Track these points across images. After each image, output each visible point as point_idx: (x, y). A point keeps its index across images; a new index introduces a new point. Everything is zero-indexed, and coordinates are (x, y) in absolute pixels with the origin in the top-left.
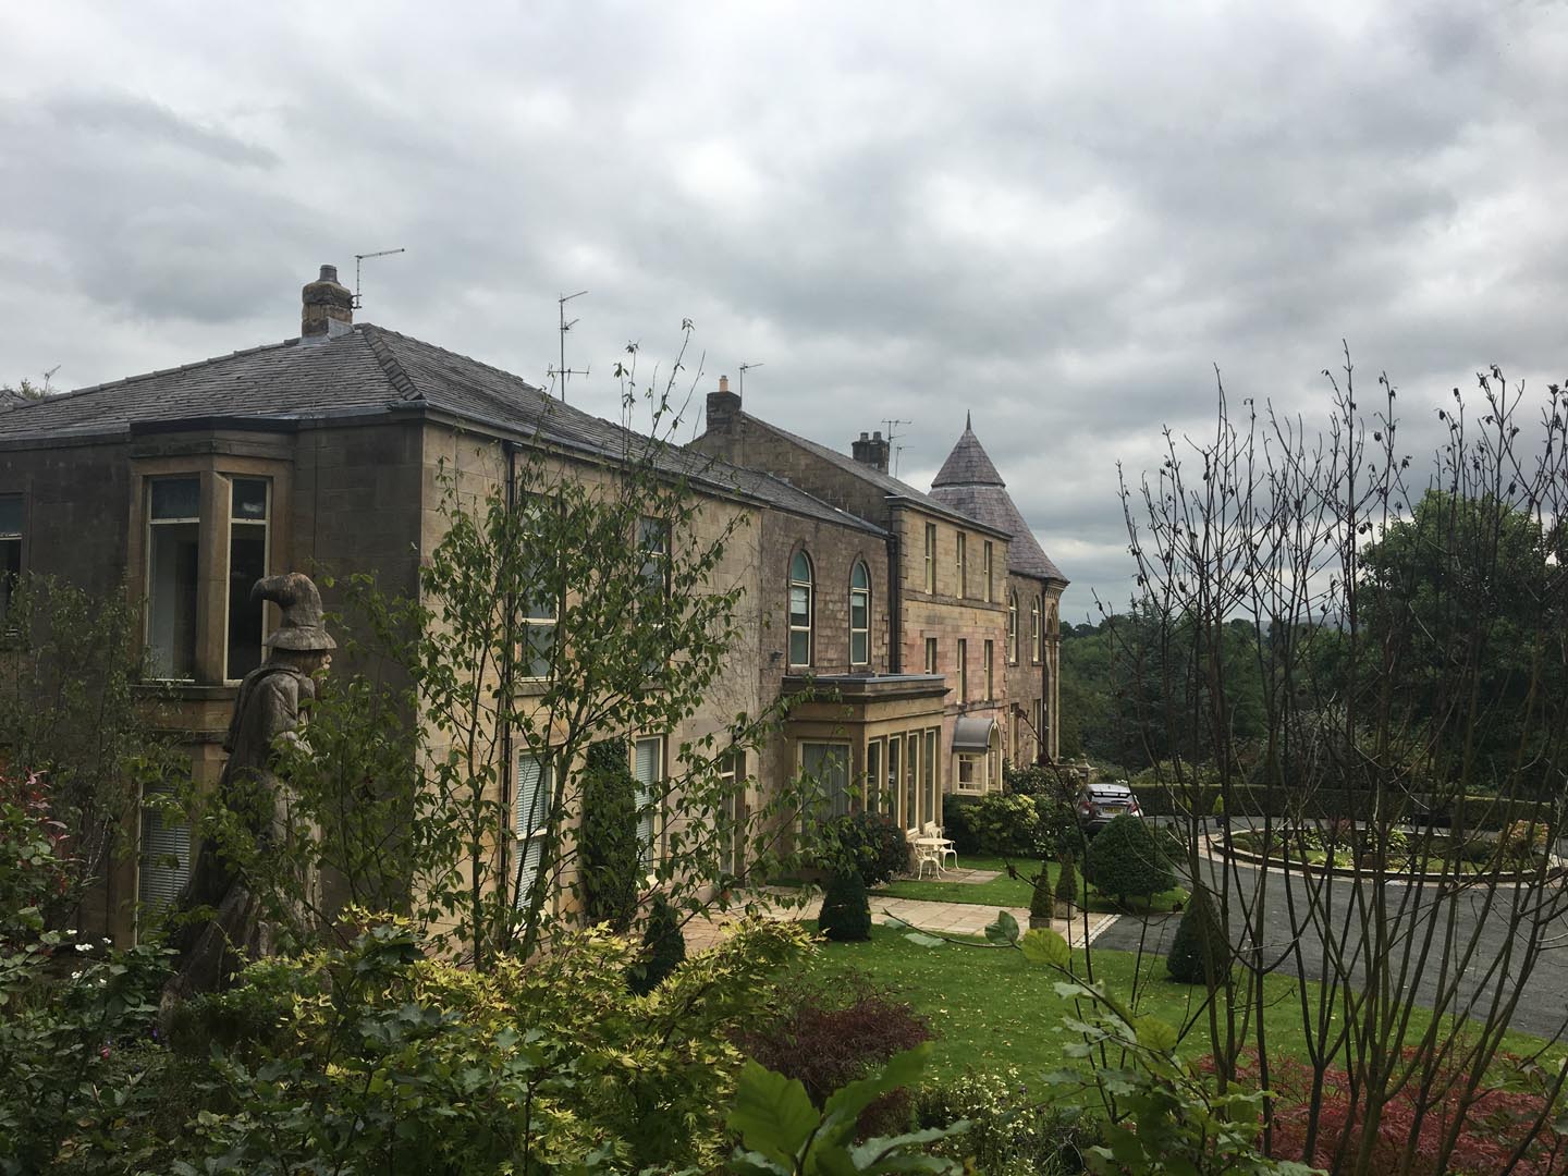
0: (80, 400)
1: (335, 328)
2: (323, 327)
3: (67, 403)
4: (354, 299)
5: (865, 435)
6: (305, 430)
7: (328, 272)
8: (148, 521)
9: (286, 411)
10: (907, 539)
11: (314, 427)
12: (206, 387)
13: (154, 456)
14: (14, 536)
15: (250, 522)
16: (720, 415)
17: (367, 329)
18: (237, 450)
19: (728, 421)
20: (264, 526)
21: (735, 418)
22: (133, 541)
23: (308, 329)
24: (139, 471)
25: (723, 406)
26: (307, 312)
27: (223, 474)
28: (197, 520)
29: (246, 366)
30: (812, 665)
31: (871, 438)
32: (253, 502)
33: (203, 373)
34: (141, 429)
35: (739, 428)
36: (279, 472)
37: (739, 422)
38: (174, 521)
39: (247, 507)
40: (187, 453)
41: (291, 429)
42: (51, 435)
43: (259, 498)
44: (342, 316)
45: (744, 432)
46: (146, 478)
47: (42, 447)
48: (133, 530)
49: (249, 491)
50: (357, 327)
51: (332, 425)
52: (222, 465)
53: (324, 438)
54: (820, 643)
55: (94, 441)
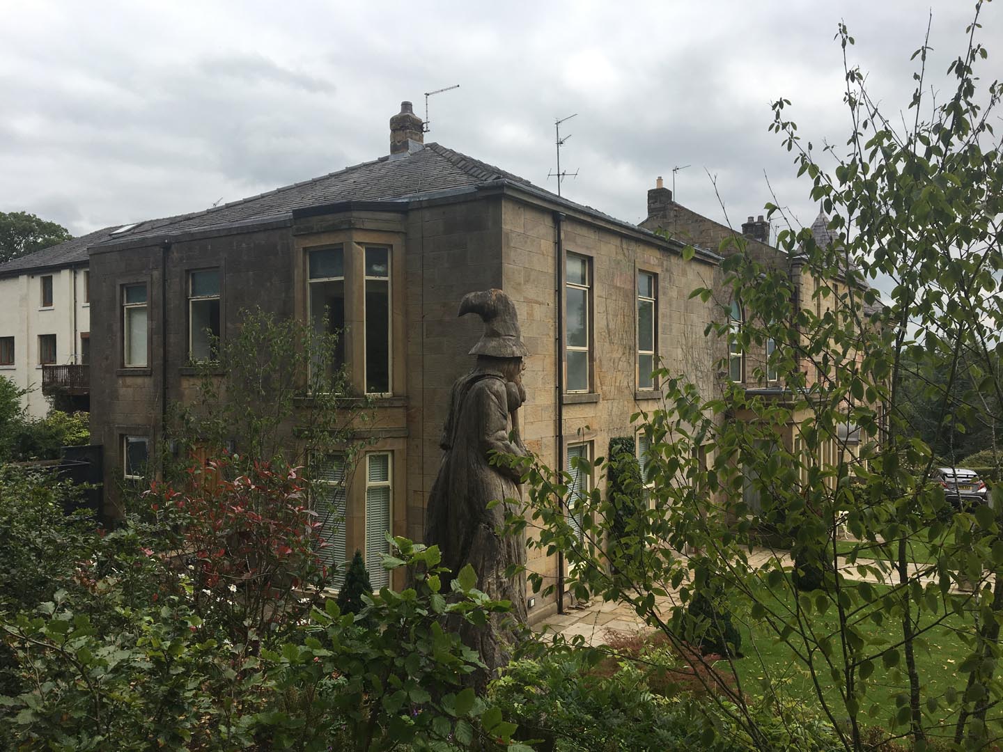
0: (249, 204)
1: (413, 146)
2: (405, 146)
3: (240, 206)
4: (424, 126)
5: (752, 218)
6: (412, 210)
7: (407, 106)
8: (305, 281)
9: (399, 196)
10: (803, 289)
11: (420, 206)
12: (333, 189)
13: (310, 233)
14: (215, 297)
15: (377, 278)
16: (658, 205)
17: (434, 147)
18: (368, 226)
19: (664, 209)
20: (387, 281)
21: (669, 206)
22: (298, 296)
23: (395, 148)
24: (299, 245)
25: (660, 199)
26: (393, 137)
27: (359, 243)
28: (342, 278)
29: (356, 175)
30: (744, 382)
31: (756, 220)
32: (379, 264)
33: (327, 182)
34: (300, 214)
35: (672, 214)
36: (396, 241)
37: (672, 209)
38: (326, 280)
39: (376, 268)
40: (334, 229)
41: (404, 209)
42: (236, 225)
43: (383, 262)
44: (417, 138)
45: (676, 216)
46: (305, 249)
47: (230, 234)
48: (298, 286)
49: (377, 255)
50: (427, 146)
51: (432, 204)
52: (359, 237)
53: (427, 214)
54: (749, 366)
55: (266, 228)
